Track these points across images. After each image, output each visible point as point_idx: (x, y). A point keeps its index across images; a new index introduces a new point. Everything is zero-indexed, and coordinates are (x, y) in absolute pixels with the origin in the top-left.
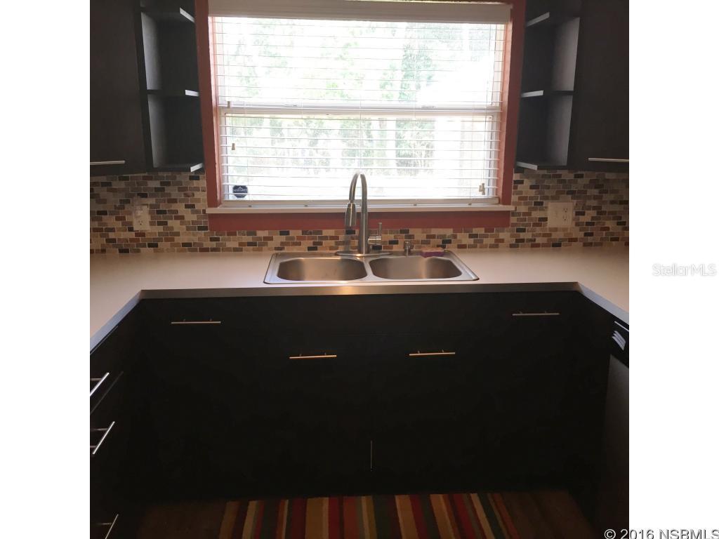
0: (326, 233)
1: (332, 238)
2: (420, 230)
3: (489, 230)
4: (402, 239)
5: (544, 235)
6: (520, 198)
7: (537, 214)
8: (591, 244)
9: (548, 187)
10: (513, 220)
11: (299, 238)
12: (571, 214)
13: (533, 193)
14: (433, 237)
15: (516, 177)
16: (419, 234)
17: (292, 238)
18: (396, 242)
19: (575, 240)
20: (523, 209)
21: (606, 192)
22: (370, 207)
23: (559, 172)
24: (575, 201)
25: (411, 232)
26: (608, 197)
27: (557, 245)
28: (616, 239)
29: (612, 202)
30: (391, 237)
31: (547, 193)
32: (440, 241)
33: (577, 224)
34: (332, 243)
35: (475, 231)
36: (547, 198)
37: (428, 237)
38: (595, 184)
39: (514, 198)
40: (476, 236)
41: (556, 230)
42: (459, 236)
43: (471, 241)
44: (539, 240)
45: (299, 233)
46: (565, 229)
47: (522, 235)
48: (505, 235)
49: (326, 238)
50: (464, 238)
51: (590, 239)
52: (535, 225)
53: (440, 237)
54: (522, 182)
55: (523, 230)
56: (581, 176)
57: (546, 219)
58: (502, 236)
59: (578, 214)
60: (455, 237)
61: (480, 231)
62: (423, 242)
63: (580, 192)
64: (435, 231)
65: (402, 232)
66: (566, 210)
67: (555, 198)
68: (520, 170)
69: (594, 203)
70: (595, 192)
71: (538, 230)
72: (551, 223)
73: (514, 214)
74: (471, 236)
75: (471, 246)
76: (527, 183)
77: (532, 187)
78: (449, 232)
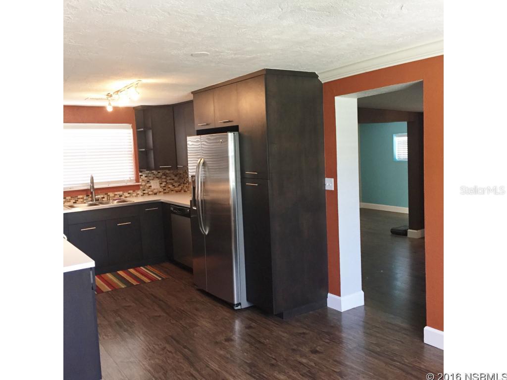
0: (79, 197)
1: (81, 198)
3: (134, 191)
4: (106, 196)
5: (151, 191)
6: (142, 180)
7: (148, 185)
8: (165, 193)
9: (150, 176)
10: (141, 187)
11: (70, 199)
12: (158, 184)
13: (146, 178)
14: (116, 195)
15: (140, 174)
16: (111, 194)
17: (67, 200)
18: (104, 198)
19: (161, 192)
20: (144, 184)
21: (167, 177)
22: (96, 187)
23: (153, 171)
24: (159, 180)
25: (109, 194)
26: (168, 178)
27: (156, 194)
28: (173, 191)
29: (170, 180)
30: (102, 196)
31: (150, 178)
33: (161, 187)
34: (82, 200)
35: (130, 192)
36: (150, 180)
37: (114, 195)
38: (164, 174)
39: (140, 180)
40: (130, 193)
41: (155, 189)
43: (129, 195)
44: (150, 193)
45: (70, 198)
46: (157, 189)
47: (145, 192)
48: (140, 192)
49: (79, 199)
50: (126, 194)
51: (165, 191)
52: (148, 188)
53: (118, 195)
54: (142, 175)
55: (145, 190)
56: (159, 172)
57: (151, 186)
58: (138, 192)
59: (160, 184)
60: (123, 194)
61: (131, 192)
62: (113, 197)
63: (160, 177)
64: (116, 193)
65: (106, 194)
66: (156, 183)
67: (152, 180)
68: (141, 172)
69: (164, 180)
70: (164, 177)
71: (149, 190)
72: (152, 187)
73: (141, 185)
74: (129, 194)
76: (144, 175)
77: (145, 177)
78: (121, 193)
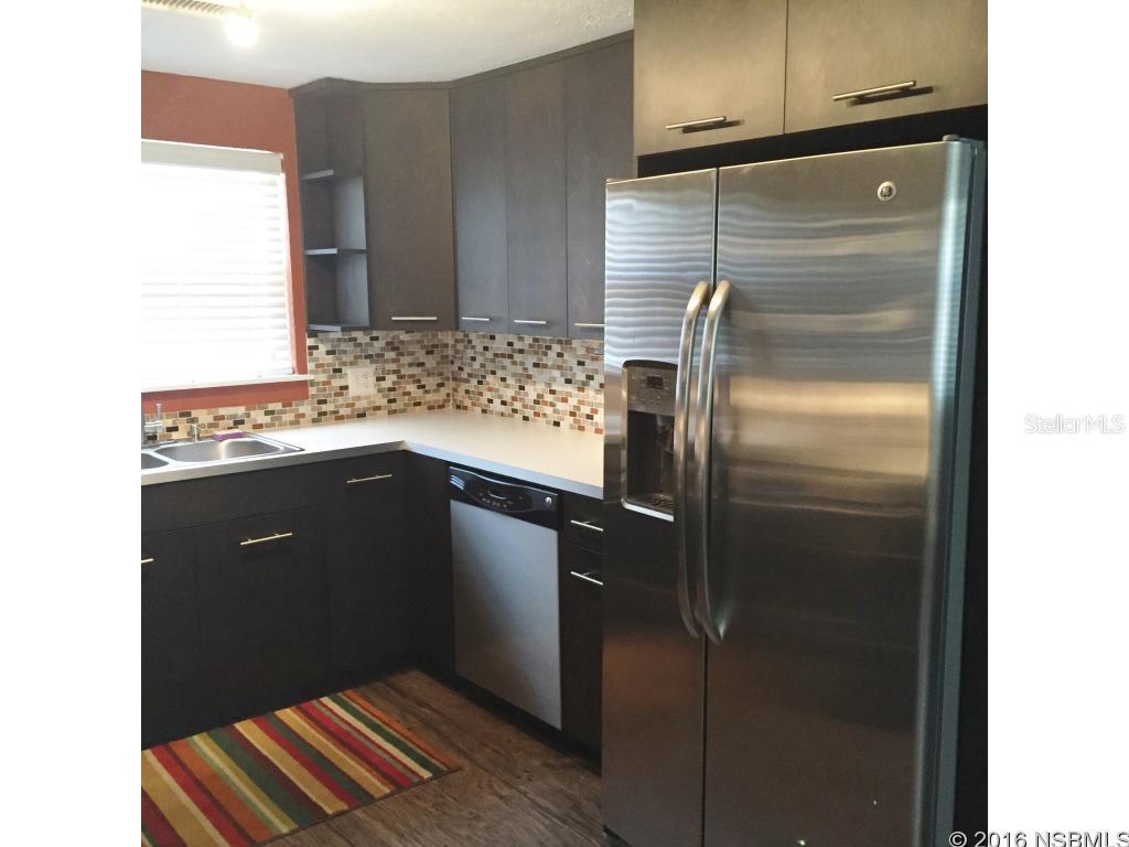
2: (205, 411)
3: (287, 404)
4: (183, 425)
5: (348, 405)
6: (317, 366)
7: (337, 383)
8: (395, 411)
9: (345, 352)
10: (312, 391)
12: (372, 380)
13: (330, 358)
14: (222, 418)
15: (310, 342)
16: (203, 416)
18: (176, 429)
19: (379, 408)
20: (322, 377)
21: (402, 354)
23: (354, 334)
24: (374, 366)
25: (194, 413)
26: (406, 360)
27: (361, 415)
28: (419, 404)
29: (410, 365)
30: (169, 423)
31: (345, 358)
32: (231, 423)
33: (379, 391)
35: (271, 407)
36: (345, 364)
37: (216, 418)
38: (392, 346)
39: (310, 366)
40: (272, 412)
41: (359, 398)
42: (253, 413)
43: (268, 419)
44: (343, 411)
46: (367, 397)
47: (324, 408)
48: (306, 409)
50: (258, 416)
51: (394, 406)
52: (336, 395)
53: (230, 417)
54: (316, 348)
55: (325, 402)
56: (376, 339)
57: (346, 388)
58: (302, 410)
59: (378, 379)
60: (248, 415)
61: (277, 406)
62: (210, 425)
63: (378, 355)
64: (222, 411)
65: (182, 415)
66: (366, 376)
67: (351, 364)
68: (313, 334)
69: (393, 367)
70: (392, 355)
71: (340, 400)
72: (352, 392)
73: (312, 383)
74: (267, 413)
75: (268, 425)
76: (323, 348)
77: (328, 353)
78: (240, 411)
